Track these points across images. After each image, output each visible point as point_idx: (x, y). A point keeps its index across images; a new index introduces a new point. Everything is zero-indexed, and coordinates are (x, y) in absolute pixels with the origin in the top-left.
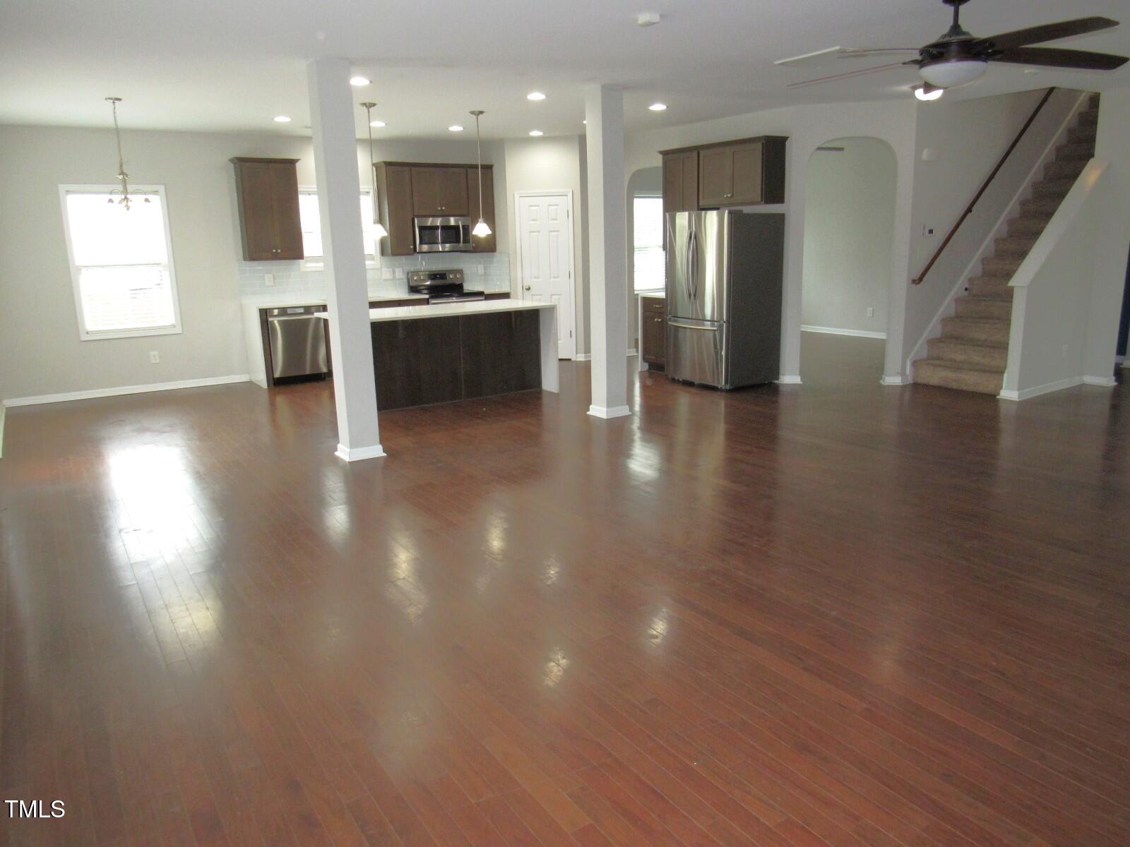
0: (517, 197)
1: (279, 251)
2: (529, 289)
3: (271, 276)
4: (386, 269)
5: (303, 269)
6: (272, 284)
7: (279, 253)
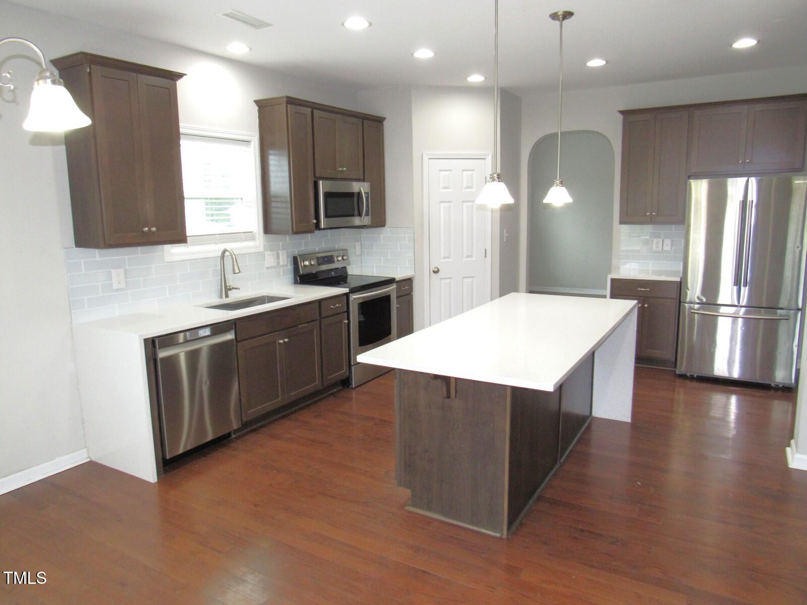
0: (425, 158)
1: (154, 229)
2: (436, 272)
3: (122, 271)
4: (269, 252)
5: (168, 258)
6: (123, 285)
7: (153, 232)
